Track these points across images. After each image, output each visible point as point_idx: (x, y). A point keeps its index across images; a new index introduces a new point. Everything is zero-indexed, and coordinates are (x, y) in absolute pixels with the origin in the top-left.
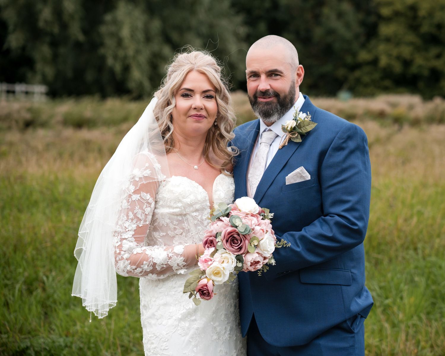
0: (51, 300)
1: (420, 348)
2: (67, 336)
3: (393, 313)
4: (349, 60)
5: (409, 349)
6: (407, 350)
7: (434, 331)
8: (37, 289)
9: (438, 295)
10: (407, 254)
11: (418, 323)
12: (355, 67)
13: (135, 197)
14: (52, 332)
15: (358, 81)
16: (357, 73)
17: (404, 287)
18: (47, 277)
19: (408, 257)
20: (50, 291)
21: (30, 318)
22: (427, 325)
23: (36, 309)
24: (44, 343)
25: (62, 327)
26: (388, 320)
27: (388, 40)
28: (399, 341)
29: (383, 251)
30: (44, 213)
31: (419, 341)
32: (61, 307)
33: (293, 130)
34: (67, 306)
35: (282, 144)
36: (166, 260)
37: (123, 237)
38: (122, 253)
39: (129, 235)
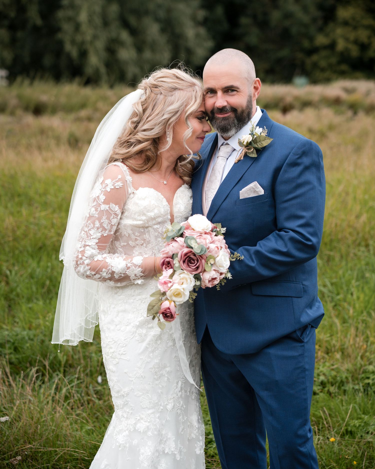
0: (14, 293)
2: (30, 329)
3: (344, 308)
4: (306, 44)
5: (359, 344)
6: (357, 345)
10: (359, 251)
11: (368, 319)
12: (312, 51)
14: (16, 324)
15: (315, 65)
16: (315, 58)
19: (359, 253)
20: (13, 285)
24: (8, 335)
25: (25, 319)
26: (337, 316)
27: (346, 23)
28: (349, 336)
29: (335, 247)
30: (6, 207)
31: (368, 337)
32: (24, 300)
33: (249, 145)
34: (29, 300)
35: (238, 158)
36: (124, 269)
37: (87, 244)
38: (84, 258)
39: (93, 243)
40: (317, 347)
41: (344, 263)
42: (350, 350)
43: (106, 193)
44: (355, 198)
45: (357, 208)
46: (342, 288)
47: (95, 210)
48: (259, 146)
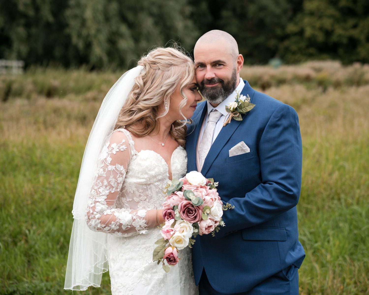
0: (33, 250)
1: (345, 285)
2: (47, 281)
3: (322, 254)
4: (279, 32)
5: (336, 285)
6: (335, 286)
7: (357, 270)
8: (20, 241)
9: (359, 239)
10: (333, 204)
11: (343, 263)
12: (285, 37)
14: (35, 277)
15: (287, 49)
16: (286, 43)
17: (330, 232)
18: (29, 231)
19: (333, 206)
20: (32, 242)
21: (15, 266)
22: (351, 265)
23: (21, 259)
24: (28, 287)
25: (43, 273)
26: (317, 261)
27: (312, 14)
28: (327, 279)
29: (312, 201)
30: (25, 175)
31: (344, 279)
32: (41, 256)
33: (235, 111)
34: (46, 255)
35: (226, 122)
36: (130, 221)
37: (97, 200)
38: (95, 213)
39: (102, 199)
40: (300, 289)
41: (320, 215)
42: (329, 291)
43: (112, 156)
44: (327, 159)
45: (330, 167)
46: (319, 237)
47: (104, 171)
48: (244, 111)
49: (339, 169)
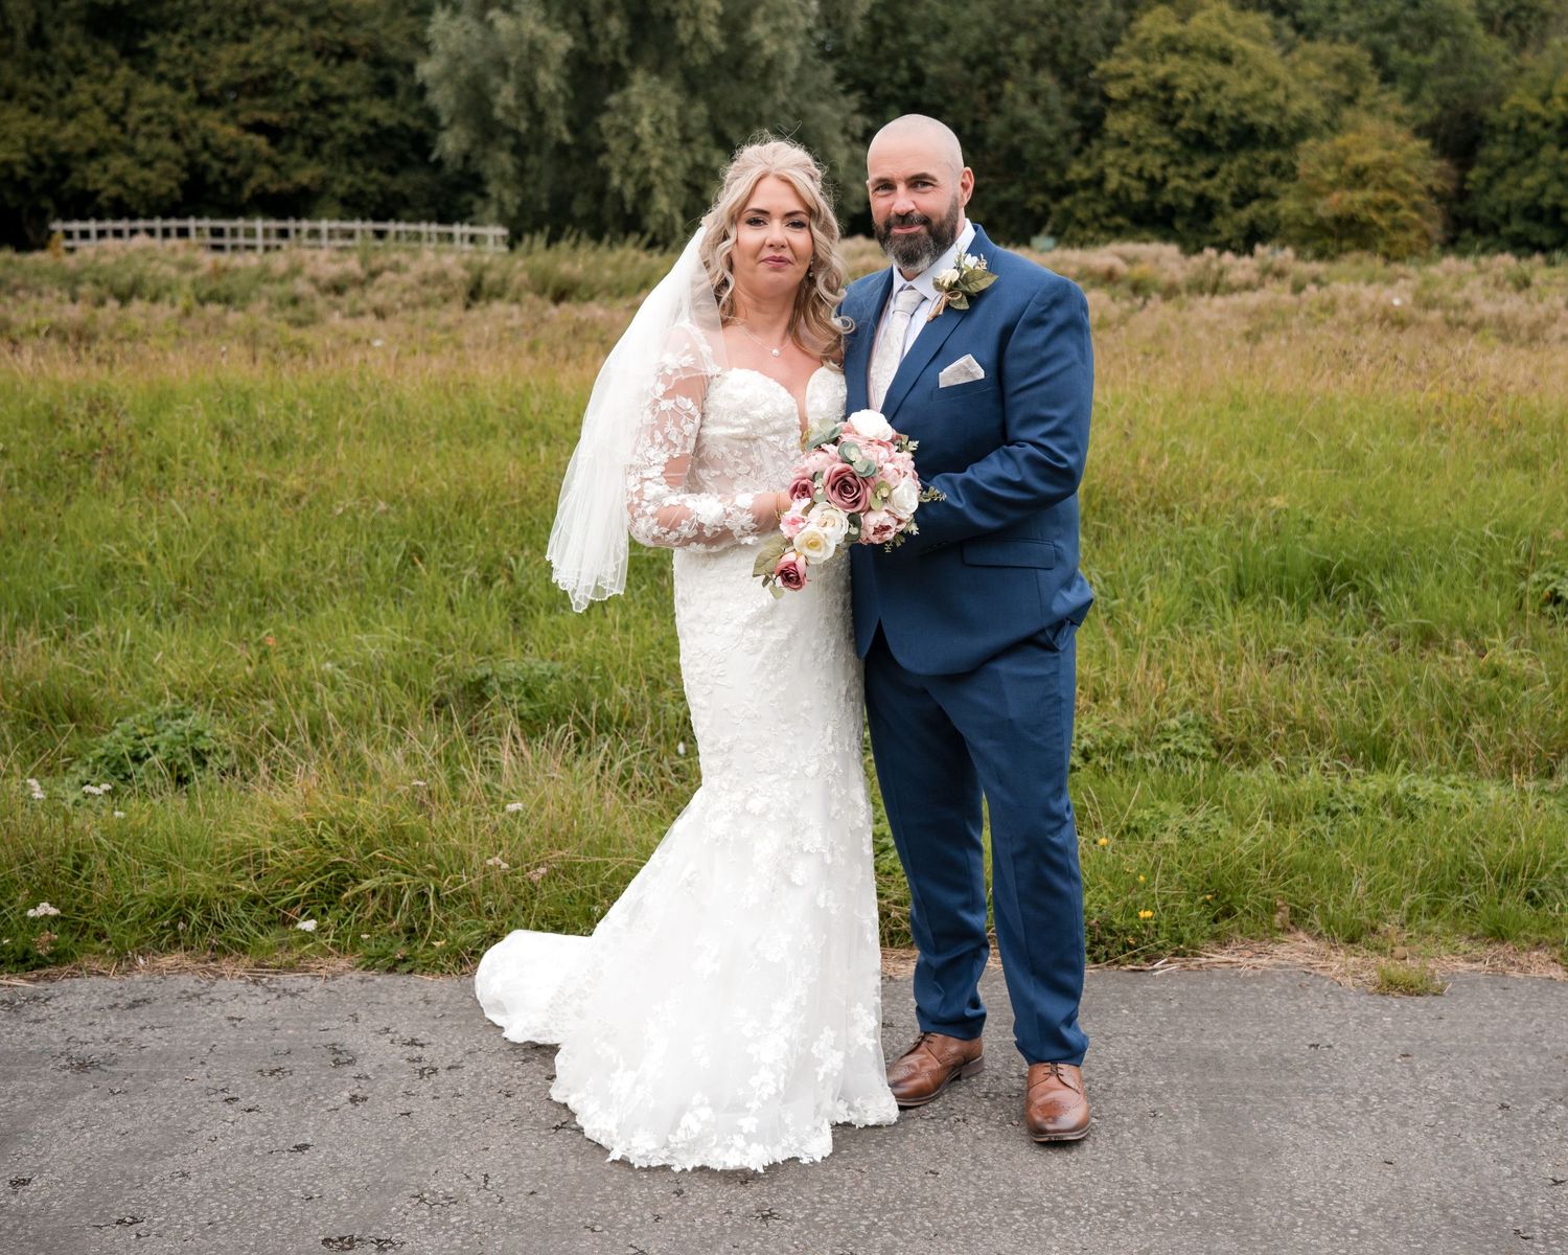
0: (524, 597)
1: (1170, 681)
2: (553, 660)
3: (1126, 622)
5: (1152, 681)
6: (1149, 684)
7: (1195, 652)
8: (499, 577)
9: (1203, 592)
10: (1153, 520)
11: (1169, 639)
13: (666, 405)
14: (528, 651)
17: (1146, 578)
18: (517, 559)
19: (1154, 525)
20: (521, 581)
21: (489, 626)
22: (1184, 643)
23: (500, 615)
24: (515, 670)
25: (544, 642)
26: (1116, 635)
28: (1135, 669)
29: (1111, 515)
30: (507, 447)
31: (1168, 671)
33: (953, 288)
35: (933, 312)
36: (721, 518)
37: (645, 476)
38: (644, 504)
39: (655, 472)
40: (1078, 690)
41: (1125, 545)
42: (1137, 694)
43: (666, 379)
44: (1146, 431)
46: (1123, 586)
48: (973, 289)
49: (1172, 452)
